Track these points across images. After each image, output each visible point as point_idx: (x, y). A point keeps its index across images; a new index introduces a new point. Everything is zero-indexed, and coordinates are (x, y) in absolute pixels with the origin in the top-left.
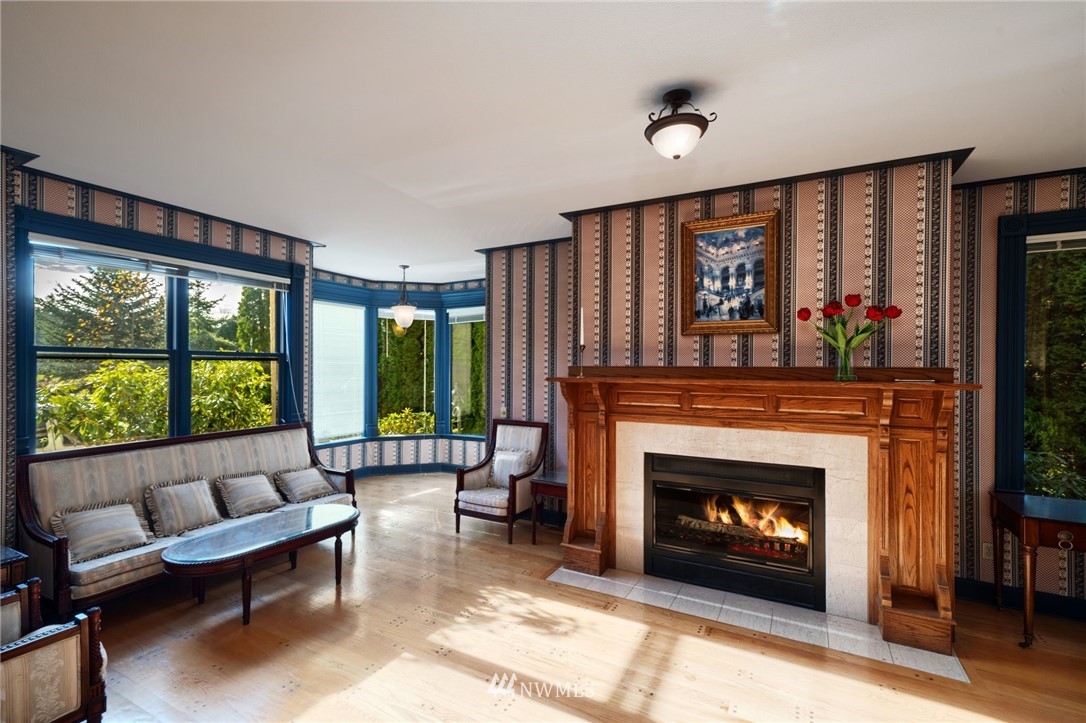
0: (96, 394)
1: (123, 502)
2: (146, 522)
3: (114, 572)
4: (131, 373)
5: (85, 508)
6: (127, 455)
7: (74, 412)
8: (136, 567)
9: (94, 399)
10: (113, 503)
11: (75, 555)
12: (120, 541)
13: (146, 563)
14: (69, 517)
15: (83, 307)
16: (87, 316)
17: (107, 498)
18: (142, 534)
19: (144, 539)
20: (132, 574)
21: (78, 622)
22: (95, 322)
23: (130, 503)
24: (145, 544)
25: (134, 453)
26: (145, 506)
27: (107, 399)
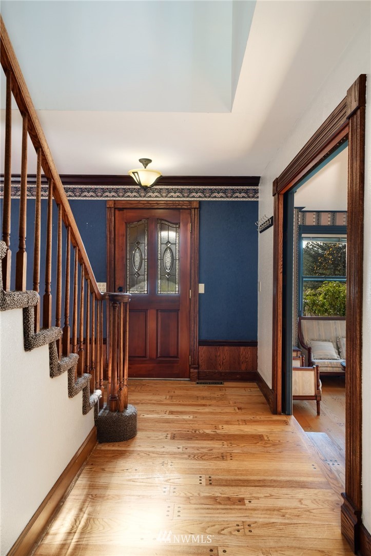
0: (321, 296)
1: (329, 341)
2: (337, 351)
3: (325, 366)
4: (334, 287)
5: (317, 340)
6: (331, 321)
7: (314, 303)
8: (333, 366)
9: (321, 298)
10: (326, 341)
11: (314, 356)
12: (328, 355)
13: (336, 366)
14: (312, 342)
15: (320, 251)
16: (322, 256)
17: (324, 338)
18: (336, 356)
19: (336, 358)
20: (331, 368)
21: (314, 368)
22: (325, 259)
23: (332, 342)
24: (336, 359)
25: (333, 321)
26: (337, 345)
27: (325, 298)
